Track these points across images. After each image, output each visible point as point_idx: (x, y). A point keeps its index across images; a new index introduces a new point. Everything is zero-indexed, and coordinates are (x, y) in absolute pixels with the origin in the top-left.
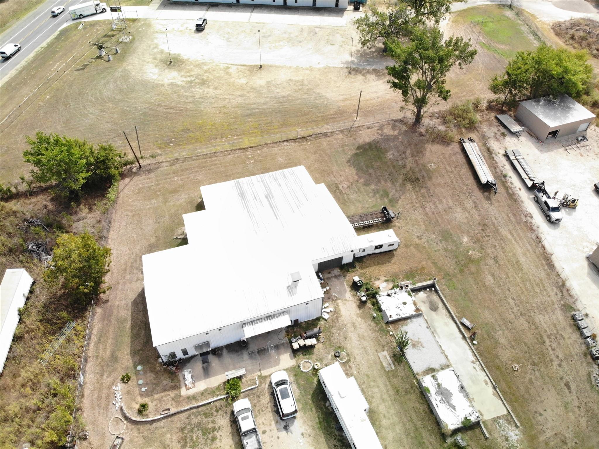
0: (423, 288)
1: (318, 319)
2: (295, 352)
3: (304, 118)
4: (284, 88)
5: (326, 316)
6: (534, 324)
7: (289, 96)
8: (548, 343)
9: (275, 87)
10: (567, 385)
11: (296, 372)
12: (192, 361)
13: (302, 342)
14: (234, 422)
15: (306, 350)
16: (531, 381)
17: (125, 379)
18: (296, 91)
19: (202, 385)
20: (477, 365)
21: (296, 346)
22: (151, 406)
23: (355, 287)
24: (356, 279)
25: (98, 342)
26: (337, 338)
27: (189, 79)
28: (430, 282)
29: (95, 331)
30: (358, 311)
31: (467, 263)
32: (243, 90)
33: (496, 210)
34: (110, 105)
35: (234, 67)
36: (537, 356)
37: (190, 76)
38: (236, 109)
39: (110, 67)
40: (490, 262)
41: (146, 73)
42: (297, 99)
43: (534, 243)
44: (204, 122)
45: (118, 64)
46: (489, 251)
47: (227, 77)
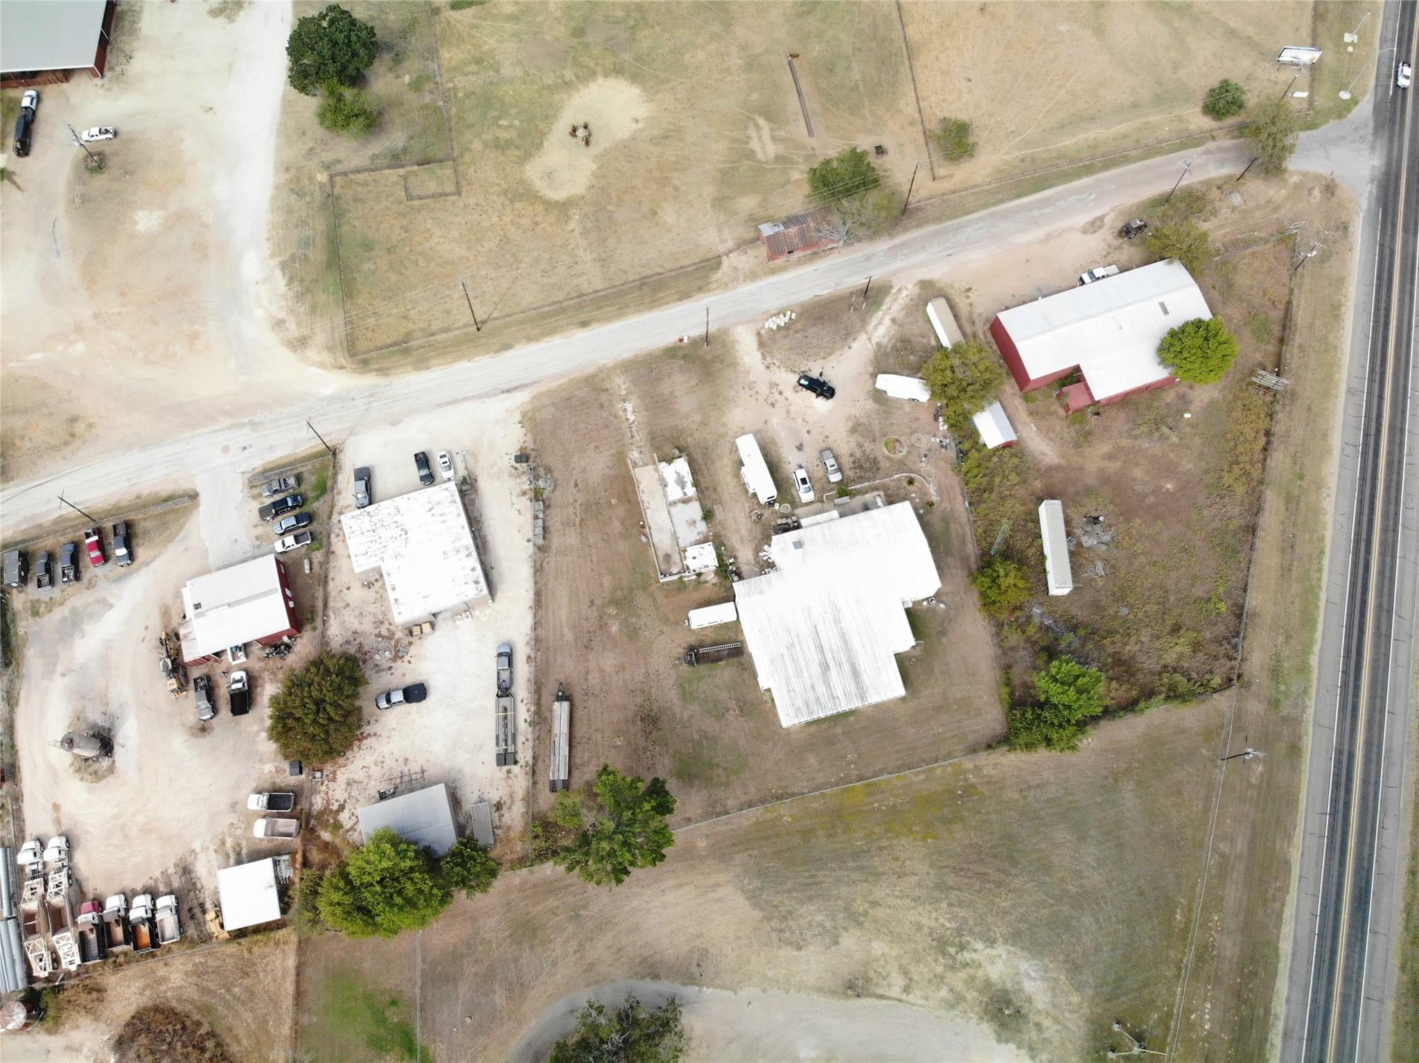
3: (780, 846)
4: (810, 923)
5: (767, 548)
6: (582, 537)
7: (802, 902)
8: (578, 520)
9: (824, 929)
10: (576, 485)
11: (794, 504)
13: (789, 521)
15: (785, 516)
16: (606, 491)
17: (931, 504)
18: (790, 913)
20: (646, 504)
21: (794, 518)
22: (905, 484)
25: (964, 536)
26: (758, 530)
27: (967, 956)
29: (970, 544)
30: (736, 552)
31: (623, 601)
32: (875, 921)
33: (566, 667)
34: (1073, 890)
35: (896, 991)
36: (592, 509)
37: (966, 965)
38: (881, 869)
39: (1109, 1000)
40: (598, 602)
41: (1043, 979)
42: (789, 891)
43: (543, 621)
44: (924, 839)
45: (1099, 1010)
46: (595, 613)
47: (905, 961)
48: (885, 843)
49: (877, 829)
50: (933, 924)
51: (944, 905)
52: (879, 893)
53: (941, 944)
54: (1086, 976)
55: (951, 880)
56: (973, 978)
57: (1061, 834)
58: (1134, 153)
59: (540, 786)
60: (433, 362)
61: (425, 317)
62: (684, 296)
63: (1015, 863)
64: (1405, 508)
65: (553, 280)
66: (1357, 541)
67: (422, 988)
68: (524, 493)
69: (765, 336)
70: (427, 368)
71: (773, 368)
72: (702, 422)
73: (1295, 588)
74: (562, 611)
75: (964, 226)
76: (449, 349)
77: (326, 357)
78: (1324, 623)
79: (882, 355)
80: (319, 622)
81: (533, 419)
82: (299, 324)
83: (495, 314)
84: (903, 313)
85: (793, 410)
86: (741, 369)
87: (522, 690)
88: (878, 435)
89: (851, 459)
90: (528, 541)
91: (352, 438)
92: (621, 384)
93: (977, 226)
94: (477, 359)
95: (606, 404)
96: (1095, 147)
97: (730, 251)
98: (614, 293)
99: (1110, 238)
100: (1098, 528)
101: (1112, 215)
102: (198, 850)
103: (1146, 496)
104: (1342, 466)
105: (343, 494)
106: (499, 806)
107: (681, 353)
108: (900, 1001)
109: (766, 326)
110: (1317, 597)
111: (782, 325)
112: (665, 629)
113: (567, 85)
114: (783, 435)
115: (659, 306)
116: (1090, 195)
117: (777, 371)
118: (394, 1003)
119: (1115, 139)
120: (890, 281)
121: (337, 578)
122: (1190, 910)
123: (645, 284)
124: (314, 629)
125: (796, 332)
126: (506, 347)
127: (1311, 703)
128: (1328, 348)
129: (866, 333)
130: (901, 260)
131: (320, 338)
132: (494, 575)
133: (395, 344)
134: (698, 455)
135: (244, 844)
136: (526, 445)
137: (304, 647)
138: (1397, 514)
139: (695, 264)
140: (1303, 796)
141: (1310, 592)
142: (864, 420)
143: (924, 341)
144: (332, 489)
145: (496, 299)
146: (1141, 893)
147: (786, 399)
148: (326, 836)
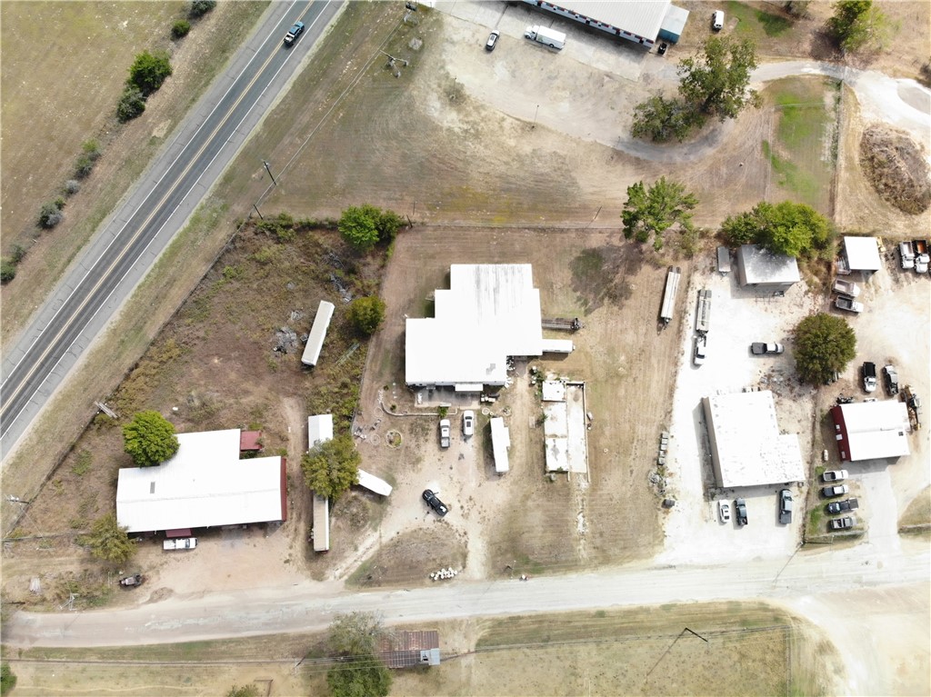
0: (576, 385)
1: (502, 386)
2: (481, 403)
3: (551, 205)
4: (546, 163)
5: (507, 386)
6: (634, 429)
7: (547, 174)
8: (635, 444)
9: (538, 159)
10: (632, 472)
11: (479, 413)
12: (423, 390)
13: (487, 399)
14: (439, 429)
15: (488, 403)
16: (610, 461)
17: (386, 388)
18: (555, 171)
19: (426, 405)
20: (583, 442)
21: (483, 400)
22: (398, 407)
23: (532, 372)
24: (534, 368)
25: (372, 361)
26: (509, 401)
27: (465, 127)
28: (581, 383)
29: (371, 353)
30: (528, 388)
31: (614, 376)
32: (510, 155)
33: (659, 342)
34: (394, 143)
35: (509, 120)
36: (623, 449)
37: (467, 122)
38: (497, 179)
39: (398, 87)
40: (630, 380)
41: (429, 106)
42: (553, 181)
43: (670, 376)
44: (468, 189)
45: (404, 85)
46: (634, 372)
47: (500, 132)
48: (491, 192)
49: (492, 200)
50: (478, 146)
51: (468, 153)
52: (503, 169)
53: (477, 135)
54: (404, 100)
55: (460, 165)
56: (466, 116)
57: (388, 171)
58: (94, 658)
59: (686, 274)
60: (724, 607)
61: (727, 652)
62: (514, 620)
63: (421, 164)
64: (63, 302)
65: (619, 664)
66: (111, 288)
67: (765, 187)
68: (671, 475)
69: (460, 563)
70: (730, 602)
71: (461, 532)
72: (527, 499)
73: (171, 271)
74: (656, 380)
75: (266, 624)
76: (711, 616)
77: (807, 632)
78: (165, 244)
79: (376, 519)
80: (819, 414)
81: (656, 537)
82: (824, 666)
83: (671, 642)
84: (346, 554)
85: (457, 491)
86: (487, 538)
87: (689, 334)
88: (403, 451)
89: (428, 437)
90: (672, 437)
91: (790, 554)
92: (583, 550)
93: (255, 621)
94: (690, 602)
95: (598, 535)
96: (122, 675)
97: (465, 655)
98: (572, 639)
99: (154, 579)
100: (281, 343)
101: (141, 601)
102: (890, 291)
103: (236, 358)
104: (89, 341)
105: (799, 507)
106: (712, 270)
107: (529, 567)
108: (508, 115)
109: (456, 572)
110: (161, 260)
111: (443, 570)
112: (588, 349)
114: (471, 470)
115: (537, 616)
116: (149, 627)
117: (459, 528)
118: (781, 183)
119: (102, 678)
120: (346, 587)
121: (806, 443)
122: (333, 116)
123: (544, 641)
124: (822, 411)
125: (434, 560)
126: (666, 608)
127: (203, 201)
128: (41, 434)
129: (381, 543)
130: (329, 606)
131: (809, 650)
132: (699, 418)
133: (752, 631)
134: (538, 471)
135: (864, 287)
136: (663, 516)
137: (828, 398)
138: (72, 298)
139: (498, 649)
140: (237, 153)
141: (162, 265)
142: (409, 466)
143: (339, 523)
144: (807, 513)
145: (668, 656)
146: (357, 131)
147: (459, 501)
148: (816, 279)
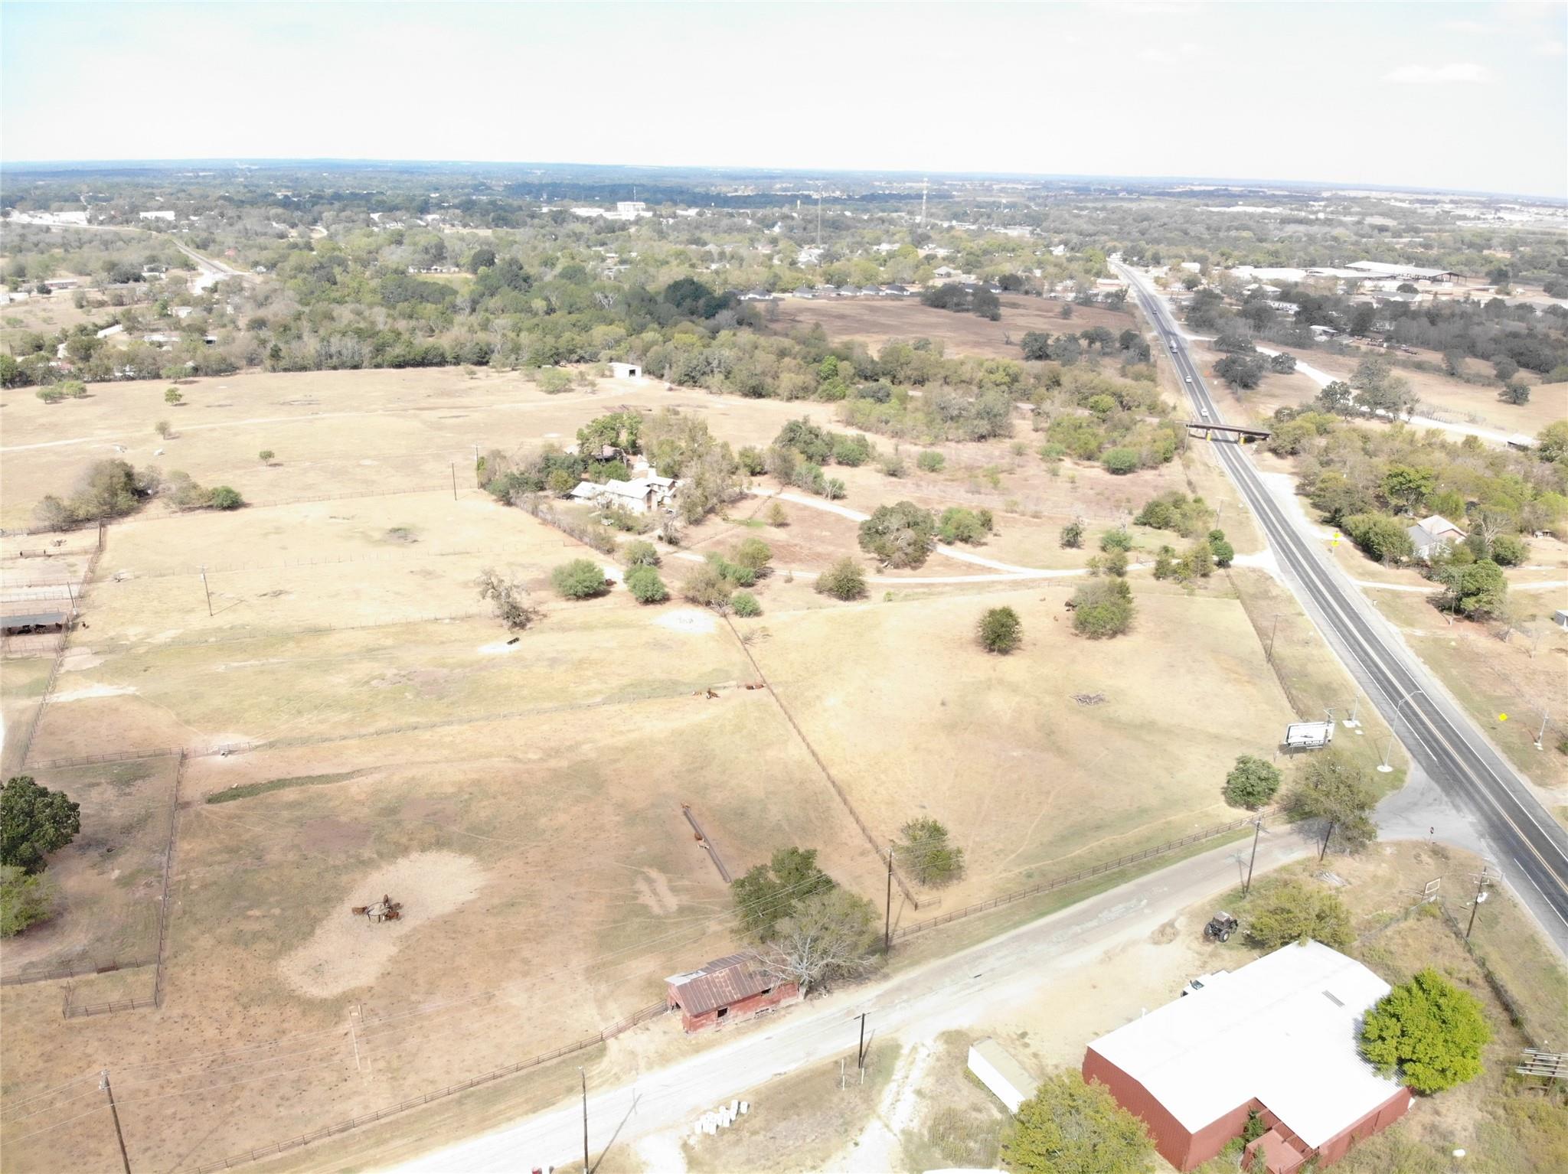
62: (543, 1103)
65: (297, 1111)
75: (981, 956)
84: (931, 1080)
96: (1118, 852)
97: (620, 1030)
98: (407, 1116)
99: (1195, 945)
101: (1183, 919)
109: (698, 1131)
111: (727, 1124)
113: (366, 864)
115: (495, 1125)
116: (1140, 900)
120: (895, 1039)
123: (469, 1096)
130: (903, 1008)
